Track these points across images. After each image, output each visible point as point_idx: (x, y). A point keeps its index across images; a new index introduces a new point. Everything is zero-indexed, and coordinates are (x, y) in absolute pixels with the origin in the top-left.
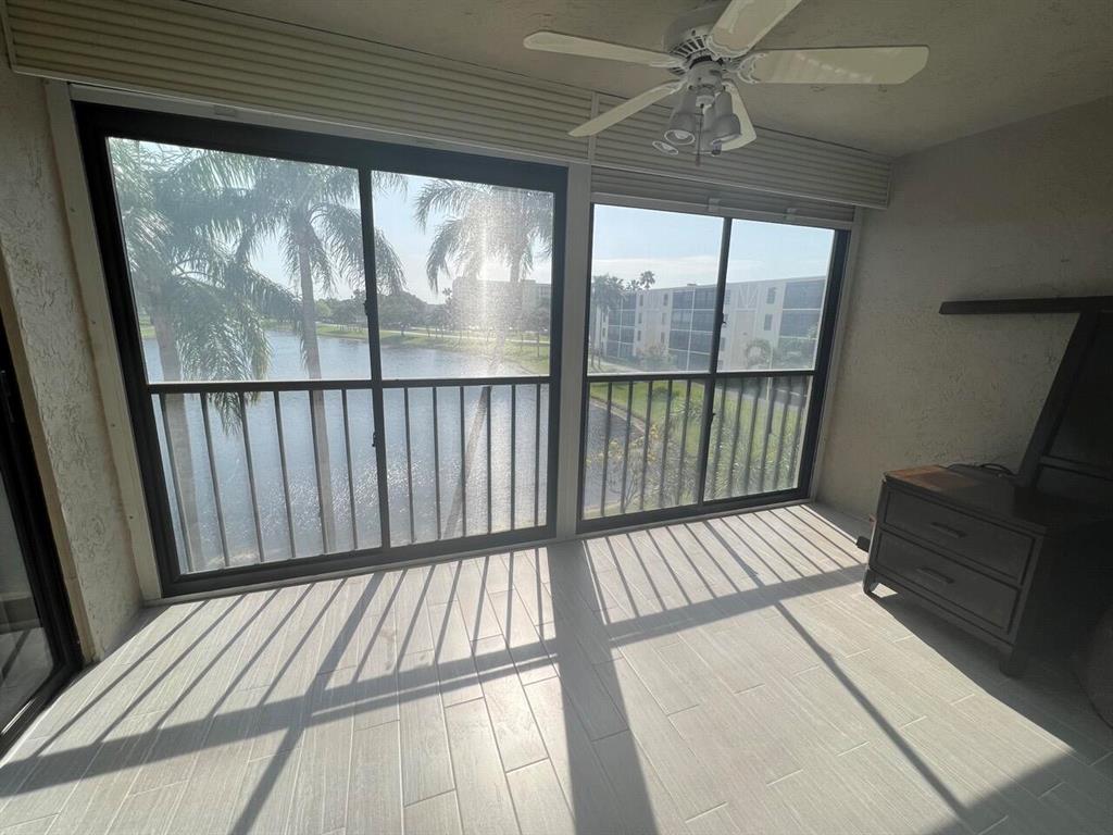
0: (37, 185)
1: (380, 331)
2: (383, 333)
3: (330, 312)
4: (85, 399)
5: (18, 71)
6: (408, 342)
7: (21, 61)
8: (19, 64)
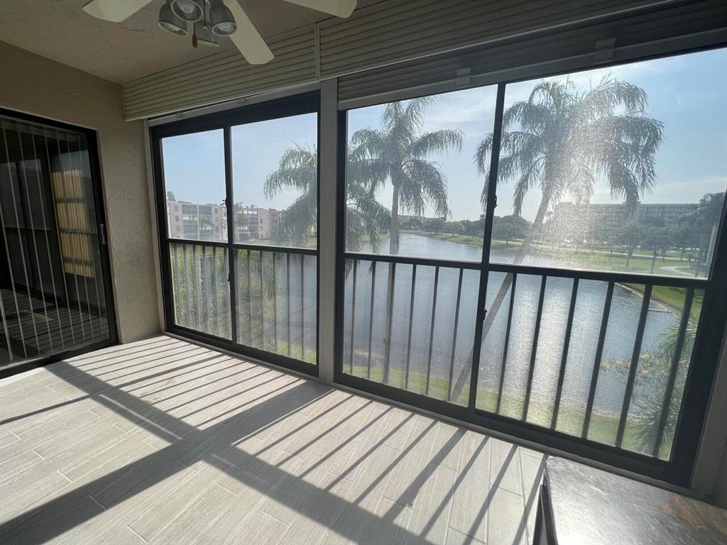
1: (492, 241)
2: (493, 242)
3: (464, 228)
6: (511, 249)
7: (128, 116)
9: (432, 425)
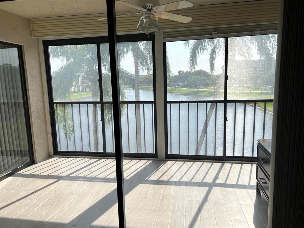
0: (35, 59)
4: (41, 104)
5: (33, 38)
7: (34, 36)
8: (33, 37)
9: (212, 165)
